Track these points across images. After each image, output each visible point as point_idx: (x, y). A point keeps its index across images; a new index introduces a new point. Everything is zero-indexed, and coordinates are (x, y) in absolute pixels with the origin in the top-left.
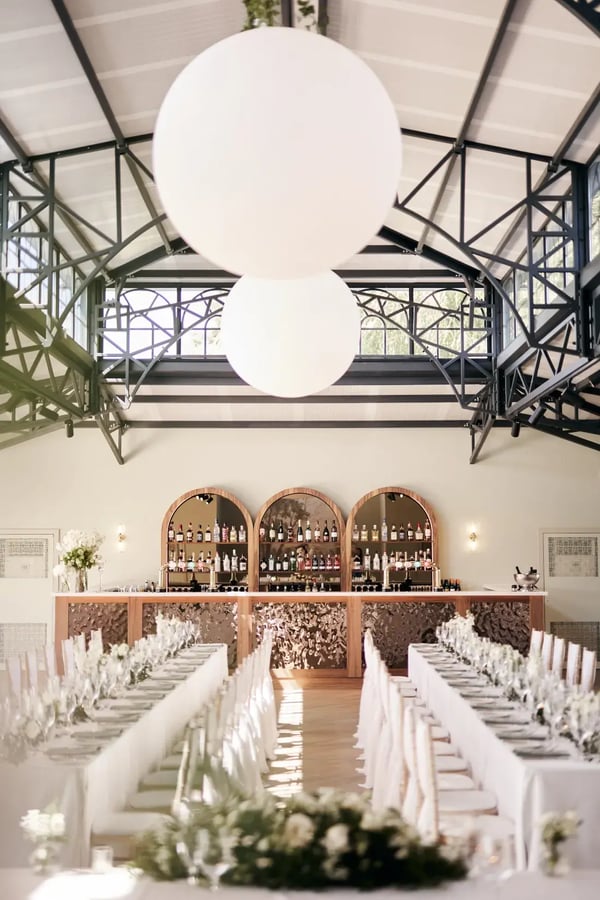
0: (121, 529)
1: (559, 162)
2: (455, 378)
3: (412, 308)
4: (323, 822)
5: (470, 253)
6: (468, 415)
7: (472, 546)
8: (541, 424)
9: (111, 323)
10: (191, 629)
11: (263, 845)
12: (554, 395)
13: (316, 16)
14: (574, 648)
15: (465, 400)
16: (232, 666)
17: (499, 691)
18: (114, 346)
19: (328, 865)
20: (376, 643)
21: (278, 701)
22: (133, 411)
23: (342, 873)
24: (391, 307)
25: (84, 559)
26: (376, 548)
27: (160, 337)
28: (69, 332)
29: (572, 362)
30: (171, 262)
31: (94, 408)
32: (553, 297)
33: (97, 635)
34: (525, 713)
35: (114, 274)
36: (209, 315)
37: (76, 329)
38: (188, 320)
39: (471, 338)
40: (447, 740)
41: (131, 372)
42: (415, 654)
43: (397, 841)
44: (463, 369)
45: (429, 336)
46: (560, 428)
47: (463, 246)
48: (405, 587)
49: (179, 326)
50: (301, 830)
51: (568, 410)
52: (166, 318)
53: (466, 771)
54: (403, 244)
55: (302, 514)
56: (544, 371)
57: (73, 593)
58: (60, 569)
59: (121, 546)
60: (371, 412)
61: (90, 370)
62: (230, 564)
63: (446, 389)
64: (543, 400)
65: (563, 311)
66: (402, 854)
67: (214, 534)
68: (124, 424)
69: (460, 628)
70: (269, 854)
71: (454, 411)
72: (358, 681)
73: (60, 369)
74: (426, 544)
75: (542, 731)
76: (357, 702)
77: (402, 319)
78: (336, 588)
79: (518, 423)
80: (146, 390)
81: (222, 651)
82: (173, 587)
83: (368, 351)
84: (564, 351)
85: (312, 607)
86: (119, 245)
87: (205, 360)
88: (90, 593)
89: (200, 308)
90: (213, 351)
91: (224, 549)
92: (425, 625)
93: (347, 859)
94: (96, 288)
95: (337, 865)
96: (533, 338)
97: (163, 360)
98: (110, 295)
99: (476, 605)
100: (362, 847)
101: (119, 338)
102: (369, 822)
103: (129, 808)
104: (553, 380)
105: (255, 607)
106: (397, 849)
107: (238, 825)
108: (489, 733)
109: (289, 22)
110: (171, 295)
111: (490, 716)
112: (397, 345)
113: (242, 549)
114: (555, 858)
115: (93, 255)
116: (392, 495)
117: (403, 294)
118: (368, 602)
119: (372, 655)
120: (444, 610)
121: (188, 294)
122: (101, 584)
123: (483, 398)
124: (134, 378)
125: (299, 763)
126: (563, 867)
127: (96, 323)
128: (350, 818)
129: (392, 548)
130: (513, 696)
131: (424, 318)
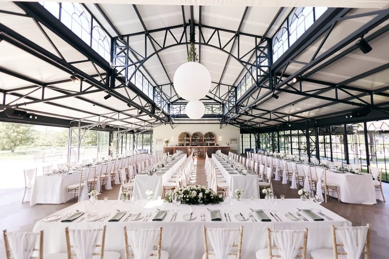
0: (173, 138)
1: (233, 86)
2: (218, 117)
3: (212, 107)
4: (198, 192)
5: (221, 99)
6: (220, 122)
7: (220, 140)
8: (230, 123)
9: (171, 110)
10: (182, 152)
11: (188, 197)
12: (231, 119)
13: (198, 60)
14: (235, 155)
15: (219, 120)
16: (188, 157)
17: (225, 161)
18: (171, 113)
19: (199, 200)
20: (208, 154)
21: (194, 161)
22: (174, 122)
23: (202, 202)
24: (209, 107)
25: (167, 142)
26: (207, 140)
27: (178, 111)
28: (165, 111)
29: (234, 114)
30: (179, 101)
31: (169, 121)
32: (232, 105)
33: (168, 153)
34: (229, 165)
35: (171, 103)
36: (185, 108)
37: (166, 110)
38: (181, 109)
39: (220, 112)
40: (217, 169)
41: (174, 116)
42: (213, 155)
43: (211, 195)
44: (219, 116)
45: (215, 111)
46: (232, 124)
47: (220, 98)
48: (211, 145)
49: (180, 110)
50: (194, 194)
51: (233, 121)
52: (179, 109)
53: (221, 174)
54: (211, 99)
55: (198, 136)
56: (230, 116)
57: (166, 146)
58: (164, 143)
59: (173, 140)
60: (206, 122)
61: (168, 116)
62: (188, 142)
63: (217, 119)
64: (230, 120)
65: (233, 107)
66: (212, 198)
67: (185, 138)
68: (173, 123)
69: (219, 151)
70: (189, 198)
71: (218, 122)
72: (205, 158)
73: (164, 116)
74: (214, 140)
75: (232, 169)
76: (205, 162)
77: (211, 109)
78: (202, 145)
79: (226, 123)
80: (176, 119)
81: (186, 155)
82: (180, 145)
83: (206, 113)
84: (233, 113)
85: (198, 148)
86: (171, 98)
87: (184, 115)
88: (168, 147)
89: (183, 107)
90: (185, 113)
91: (187, 140)
92: (214, 151)
93: (202, 199)
94: (169, 105)
95: (201, 200)
96: (229, 111)
97: (178, 115)
98: (171, 106)
99: (221, 148)
100: (205, 197)
101: (172, 112)
102: (207, 192)
103: (170, 181)
104: (231, 117)
105: (191, 148)
106: (211, 197)
107: (183, 193)
108: (224, 169)
109: (194, 61)
110: (179, 106)
111: (224, 166)
112: (210, 113)
113: (189, 140)
114: (239, 197)
115: (168, 99)
116: (209, 133)
117: (211, 106)
118: (206, 148)
119: (207, 156)
120: (216, 149)
121: (181, 106)
122: (170, 145)
123: (222, 120)
124: (174, 117)
125: (196, 175)
126: (240, 199)
127: (169, 109)
128: (203, 191)
129: (209, 140)
130: (227, 162)
131: (214, 109)
